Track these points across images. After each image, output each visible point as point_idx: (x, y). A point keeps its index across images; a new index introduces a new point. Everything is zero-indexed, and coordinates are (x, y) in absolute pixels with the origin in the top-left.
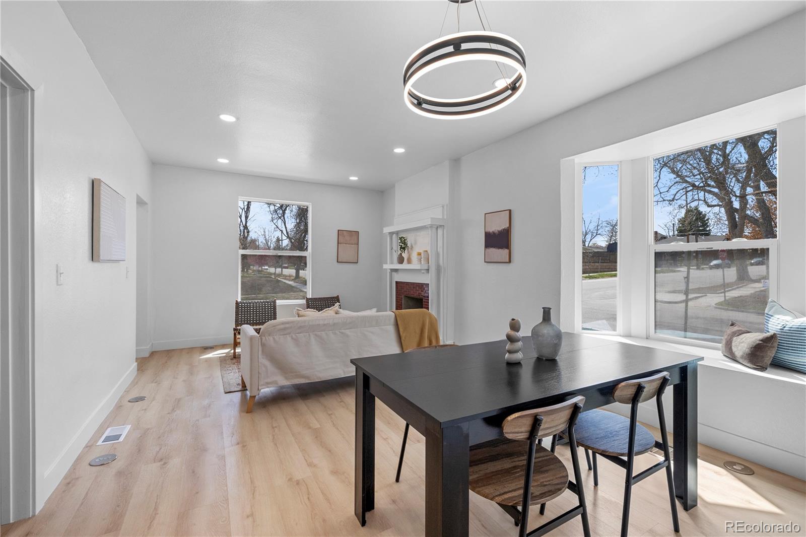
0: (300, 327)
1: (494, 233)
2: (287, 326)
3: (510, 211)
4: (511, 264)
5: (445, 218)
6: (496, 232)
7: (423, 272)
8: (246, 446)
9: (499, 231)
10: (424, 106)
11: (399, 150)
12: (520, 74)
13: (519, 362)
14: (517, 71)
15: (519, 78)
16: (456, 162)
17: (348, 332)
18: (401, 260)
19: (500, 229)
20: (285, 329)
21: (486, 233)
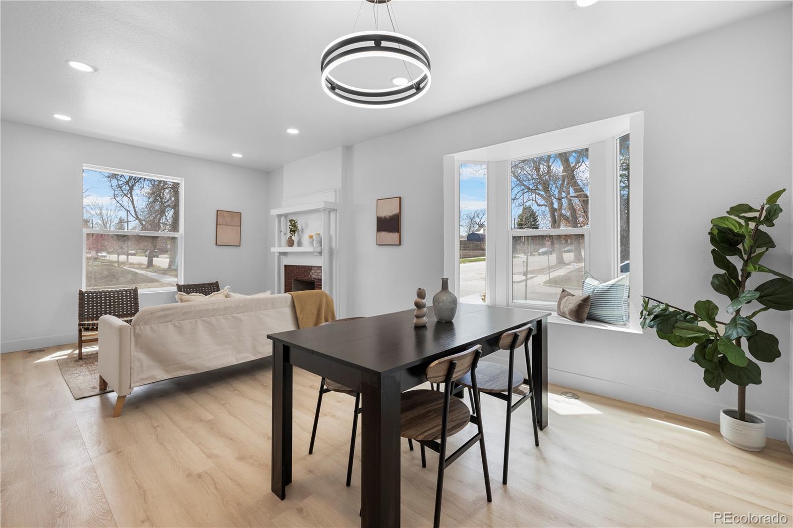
0: (185, 313)
1: (385, 218)
2: (168, 312)
3: (400, 198)
4: (401, 247)
5: (338, 201)
6: (387, 217)
7: (315, 254)
8: (120, 452)
9: (390, 216)
10: (337, 91)
11: (293, 131)
12: (426, 74)
13: (424, 325)
14: (423, 71)
15: (425, 78)
16: (348, 149)
17: (240, 316)
18: (291, 243)
19: (391, 214)
20: (165, 316)
21: (377, 217)
